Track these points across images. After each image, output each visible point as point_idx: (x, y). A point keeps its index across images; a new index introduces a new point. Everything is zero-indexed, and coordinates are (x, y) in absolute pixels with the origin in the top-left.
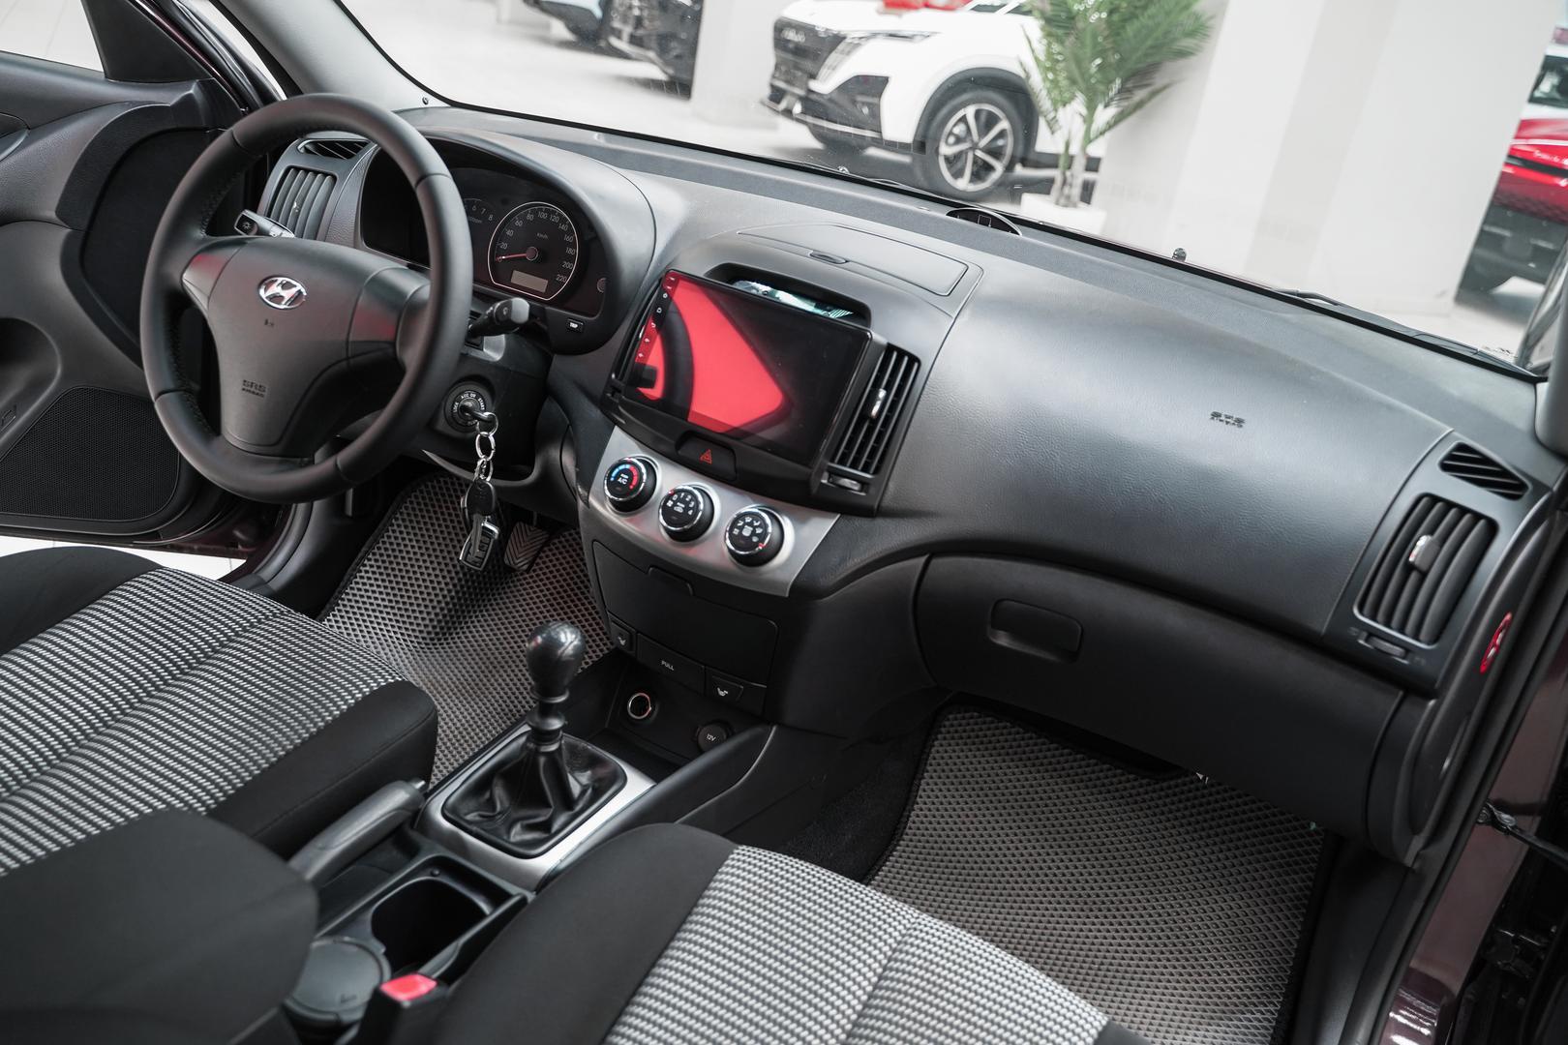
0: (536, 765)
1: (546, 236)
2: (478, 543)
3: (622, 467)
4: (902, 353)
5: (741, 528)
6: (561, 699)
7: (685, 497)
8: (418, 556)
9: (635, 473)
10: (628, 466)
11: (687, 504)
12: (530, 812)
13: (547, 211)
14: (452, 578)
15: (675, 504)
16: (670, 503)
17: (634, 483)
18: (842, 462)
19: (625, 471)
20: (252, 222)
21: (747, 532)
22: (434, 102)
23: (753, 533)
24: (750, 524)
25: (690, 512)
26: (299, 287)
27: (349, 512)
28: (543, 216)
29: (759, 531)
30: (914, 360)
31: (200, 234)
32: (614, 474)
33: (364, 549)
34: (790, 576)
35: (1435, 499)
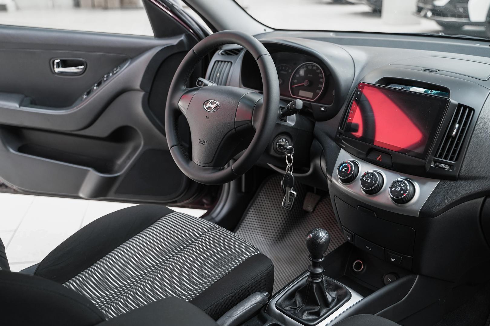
0: (312, 287)
1: (311, 76)
2: (288, 199)
3: (344, 165)
4: (465, 107)
5: (396, 188)
6: (321, 260)
7: (371, 175)
8: (270, 207)
9: (349, 167)
10: (346, 164)
11: (372, 178)
12: (311, 308)
13: (312, 65)
14: (283, 216)
15: (366, 179)
16: (364, 179)
17: (349, 171)
18: (440, 156)
19: (345, 166)
20: (202, 82)
21: (398, 189)
22: (268, 30)
23: (401, 189)
24: (400, 186)
25: (373, 182)
26: (217, 103)
27: (243, 190)
28: (310, 67)
29: (403, 188)
30: (471, 110)
31: (184, 88)
32: (341, 168)
33: (249, 205)
34: (419, 208)
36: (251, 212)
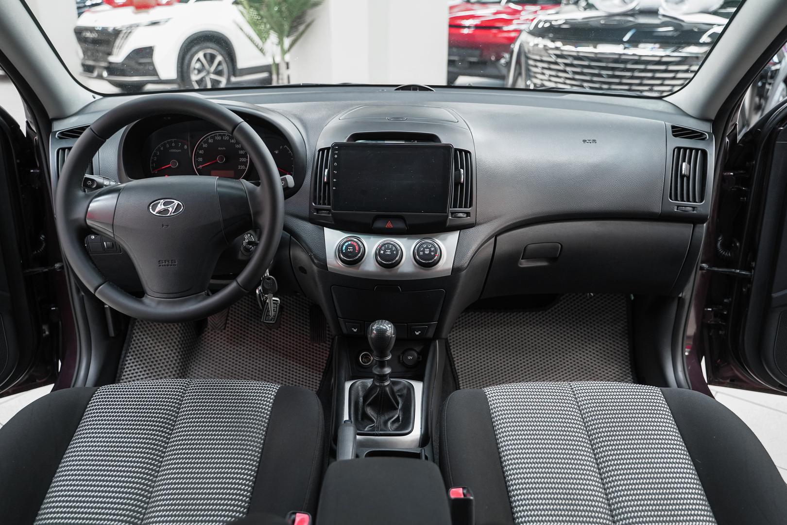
0: (385, 392)
1: (224, 148)
3: (346, 244)
4: (461, 151)
5: (423, 251)
7: (385, 247)
9: (355, 244)
10: (350, 243)
11: (391, 249)
12: (391, 415)
13: (219, 135)
15: (385, 251)
16: (382, 252)
17: (357, 249)
18: (455, 207)
19: (349, 245)
20: (93, 181)
21: (427, 252)
22: (98, 97)
23: (430, 251)
24: (427, 248)
25: (395, 252)
26: (176, 202)
27: (112, 333)
28: (219, 138)
29: (432, 249)
30: (467, 152)
31: (81, 193)
32: (344, 249)
35: (679, 149)
36: (129, 361)
